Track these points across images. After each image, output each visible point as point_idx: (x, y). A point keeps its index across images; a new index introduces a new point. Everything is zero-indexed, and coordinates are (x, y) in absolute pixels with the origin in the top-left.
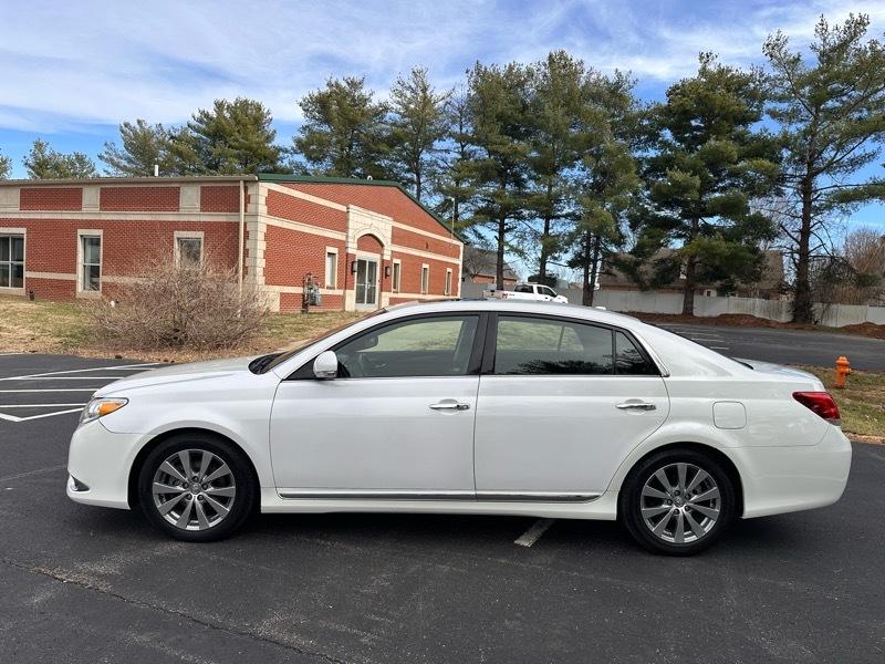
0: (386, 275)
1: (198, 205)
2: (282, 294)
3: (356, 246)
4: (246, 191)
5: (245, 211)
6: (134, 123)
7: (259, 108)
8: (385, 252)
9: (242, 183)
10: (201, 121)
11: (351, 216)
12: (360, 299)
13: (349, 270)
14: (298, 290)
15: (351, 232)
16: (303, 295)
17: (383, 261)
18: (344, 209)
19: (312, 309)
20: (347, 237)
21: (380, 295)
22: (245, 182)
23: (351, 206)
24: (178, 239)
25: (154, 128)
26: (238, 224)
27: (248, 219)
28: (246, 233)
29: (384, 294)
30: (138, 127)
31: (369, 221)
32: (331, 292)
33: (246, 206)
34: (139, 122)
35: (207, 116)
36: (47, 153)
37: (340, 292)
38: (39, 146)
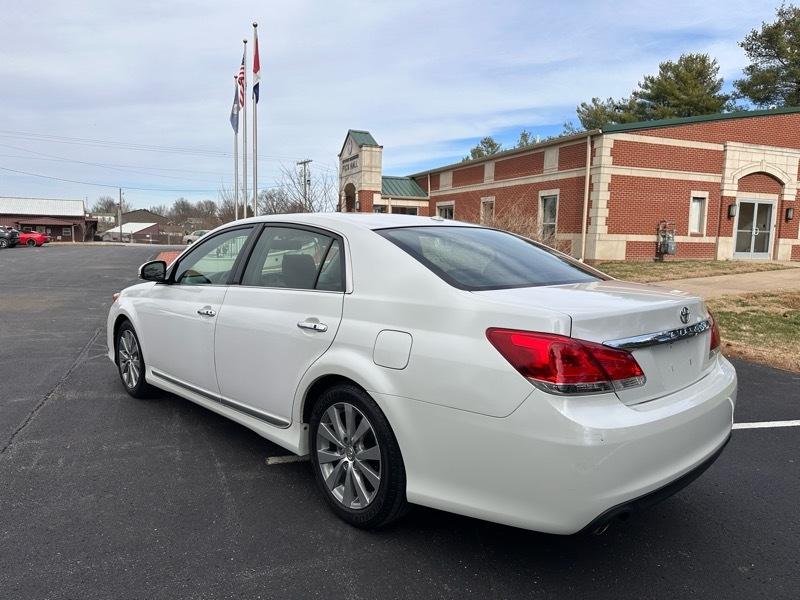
0: (787, 219)
1: (557, 165)
2: (628, 243)
3: (736, 187)
4: (592, 146)
5: (591, 164)
6: (589, 103)
7: (703, 60)
8: (786, 191)
9: (589, 138)
10: (646, 87)
11: (729, 154)
12: (742, 247)
13: (725, 215)
14: (652, 238)
15: (728, 173)
16: (657, 244)
17: (782, 202)
18: (720, 147)
19: (666, 258)
20: (723, 178)
21: (776, 244)
22: (592, 137)
23: (729, 143)
24: (542, 197)
25: (606, 103)
26: (584, 177)
27: (594, 172)
28: (591, 185)
29: (781, 241)
30: (593, 105)
31: (759, 158)
32: (696, 240)
33: (592, 159)
34: (594, 100)
35: (652, 81)
36: (530, 141)
37: (712, 240)
38: (524, 136)
